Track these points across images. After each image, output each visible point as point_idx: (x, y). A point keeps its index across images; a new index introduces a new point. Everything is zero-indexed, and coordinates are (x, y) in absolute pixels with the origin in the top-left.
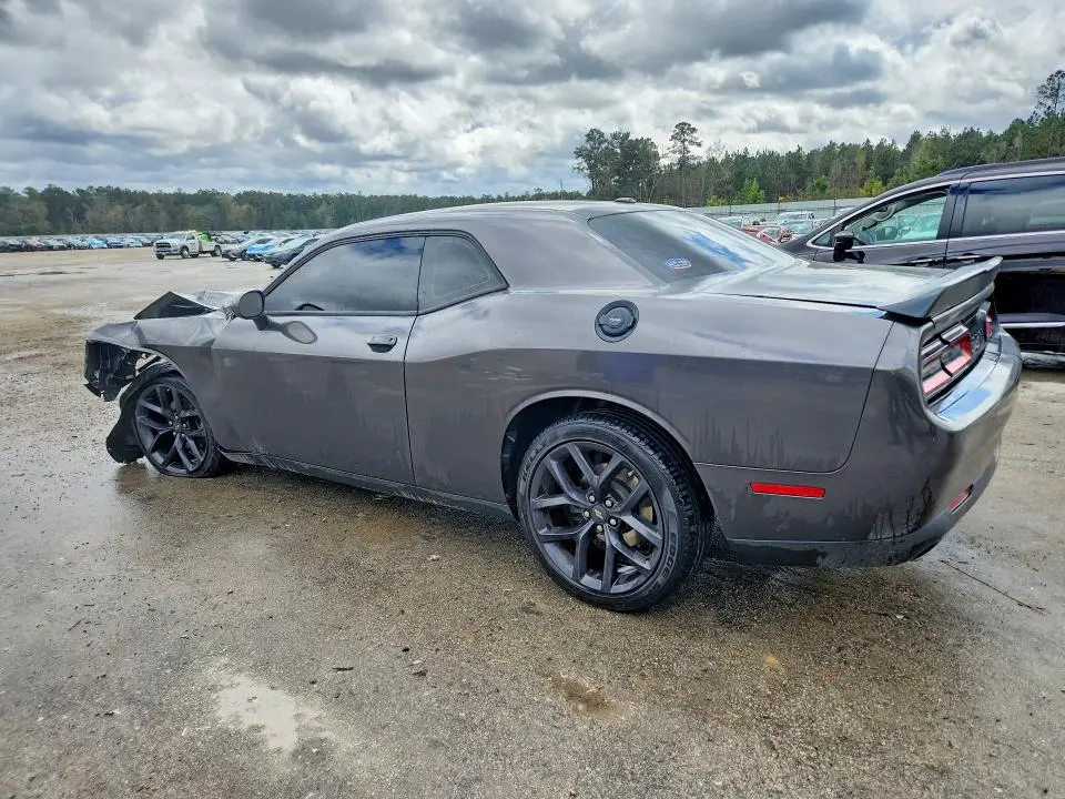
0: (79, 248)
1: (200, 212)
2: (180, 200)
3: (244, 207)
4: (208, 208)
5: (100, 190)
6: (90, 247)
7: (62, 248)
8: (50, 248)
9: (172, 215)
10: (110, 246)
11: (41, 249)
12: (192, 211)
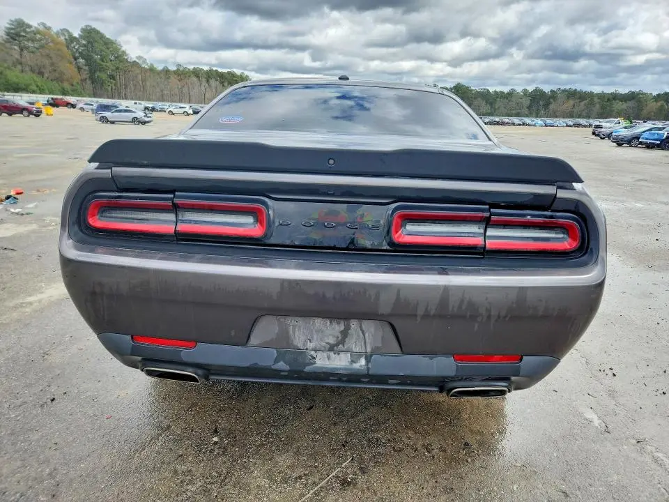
0: (529, 125)
1: (624, 106)
2: (615, 97)
3: (659, 104)
4: (631, 104)
5: (565, 90)
6: (534, 125)
7: (519, 125)
8: (514, 124)
9: (603, 108)
10: (546, 125)
11: (508, 124)
12: (619, 106)
